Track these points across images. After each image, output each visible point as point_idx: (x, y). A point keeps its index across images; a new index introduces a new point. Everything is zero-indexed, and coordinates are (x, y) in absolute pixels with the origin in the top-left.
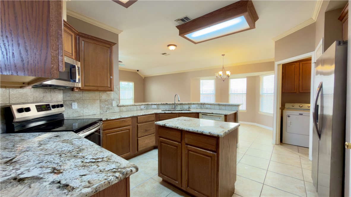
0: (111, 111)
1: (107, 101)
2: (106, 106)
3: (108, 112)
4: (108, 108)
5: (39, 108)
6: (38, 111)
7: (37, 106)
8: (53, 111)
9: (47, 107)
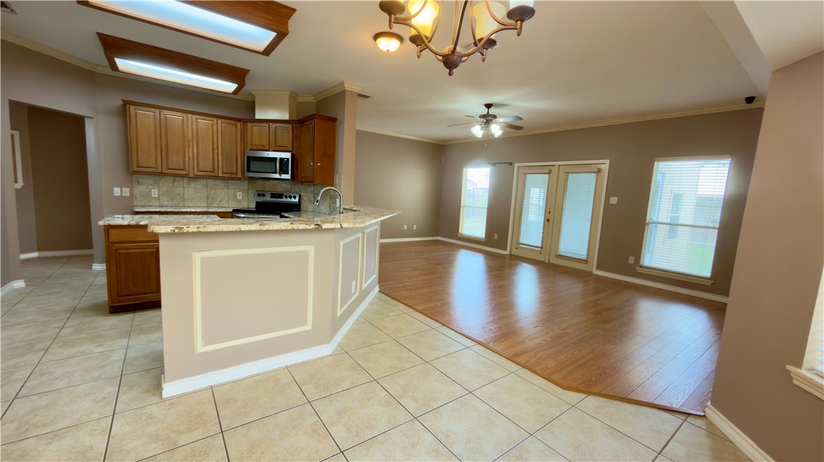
5: (273, 196)
6: (271, 197)
7: (272, 194)
8: (284, 199)
9: (280, 196)
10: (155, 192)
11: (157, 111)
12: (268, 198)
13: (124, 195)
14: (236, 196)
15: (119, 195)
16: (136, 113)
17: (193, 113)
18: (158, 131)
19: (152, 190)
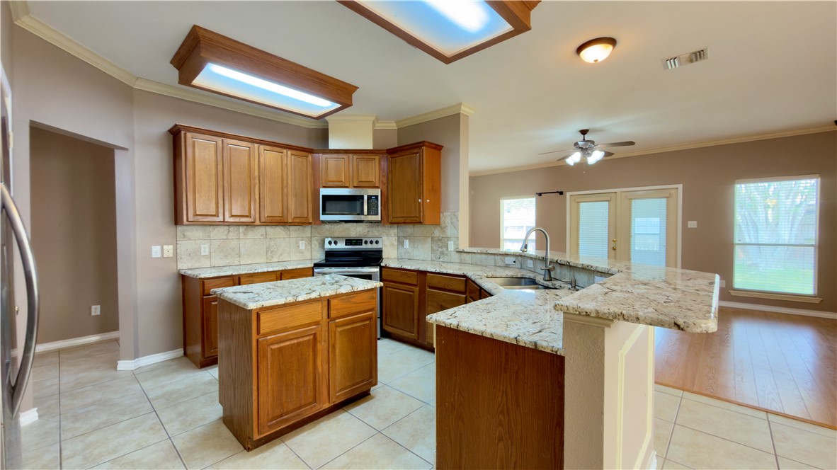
0: (446, 259)
1: (441, 240)
2: (440, 250)
3: (441, 260)
4: (442, 253)
5: (349, 242)
6: (346, 245)
7: (346, 240)
8: (364, 246)
9: (358, 242)
10: (205, 248)
11: (219, 140)
12: (341, 246)
13: (165, 256)
14: (299, 247)
15: (159, 255)
16: (194, 142)
17: (261, 142)
18: (220, 167)
19: (202, 246)
